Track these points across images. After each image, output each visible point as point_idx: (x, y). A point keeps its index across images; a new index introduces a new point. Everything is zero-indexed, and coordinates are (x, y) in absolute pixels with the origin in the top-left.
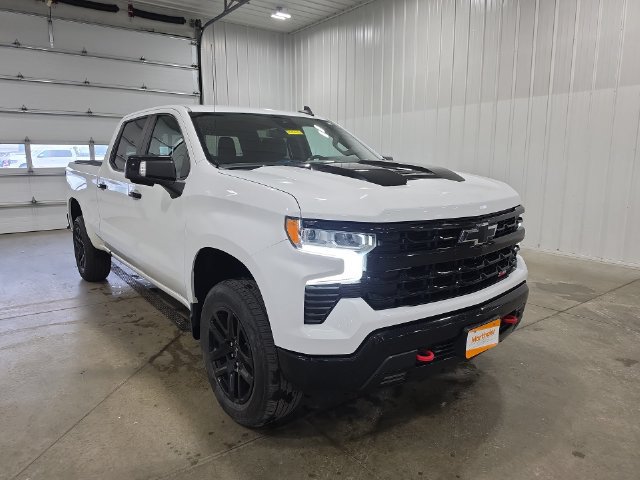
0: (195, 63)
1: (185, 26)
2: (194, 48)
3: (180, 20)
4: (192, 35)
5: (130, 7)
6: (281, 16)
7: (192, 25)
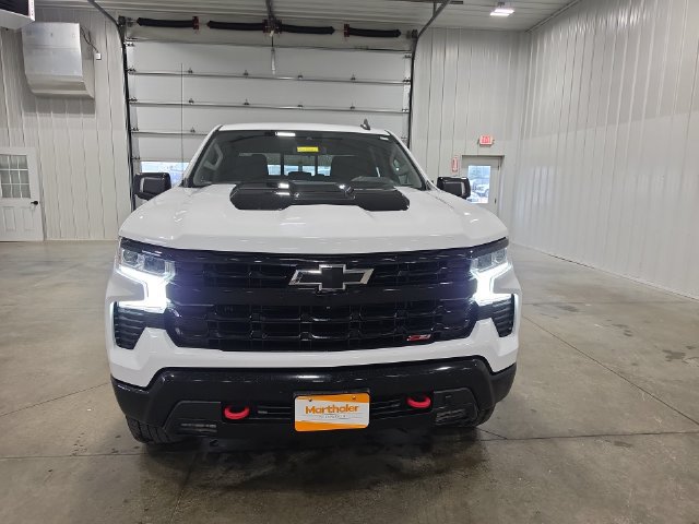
0: (408, 76)
1: (400, 39)
2: (408, 61)
3: (394, 33)
4: (407, 47)
5: (347, 27)
6: (502, 13)
7: (408, 37)
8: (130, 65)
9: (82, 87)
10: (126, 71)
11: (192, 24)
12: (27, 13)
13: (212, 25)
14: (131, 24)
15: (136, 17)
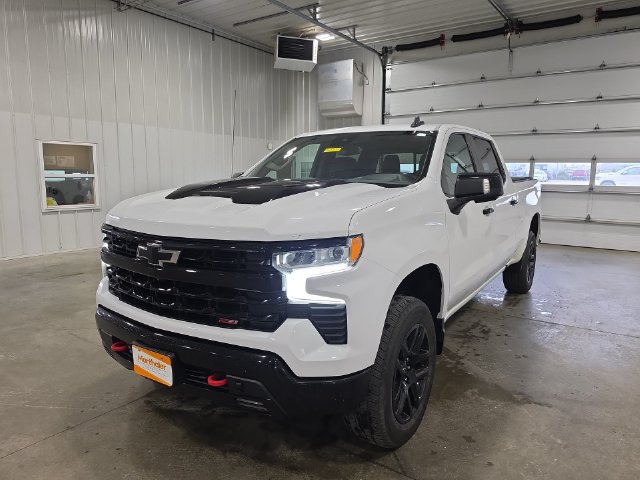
5: (598, 11)
8: (387, 86)
9: (352, 108)
10: (384, 89)
11: (439, 41)
12: (311, 59)
13: (456, 39)
14: (391, 52)
15: (394, 45)
